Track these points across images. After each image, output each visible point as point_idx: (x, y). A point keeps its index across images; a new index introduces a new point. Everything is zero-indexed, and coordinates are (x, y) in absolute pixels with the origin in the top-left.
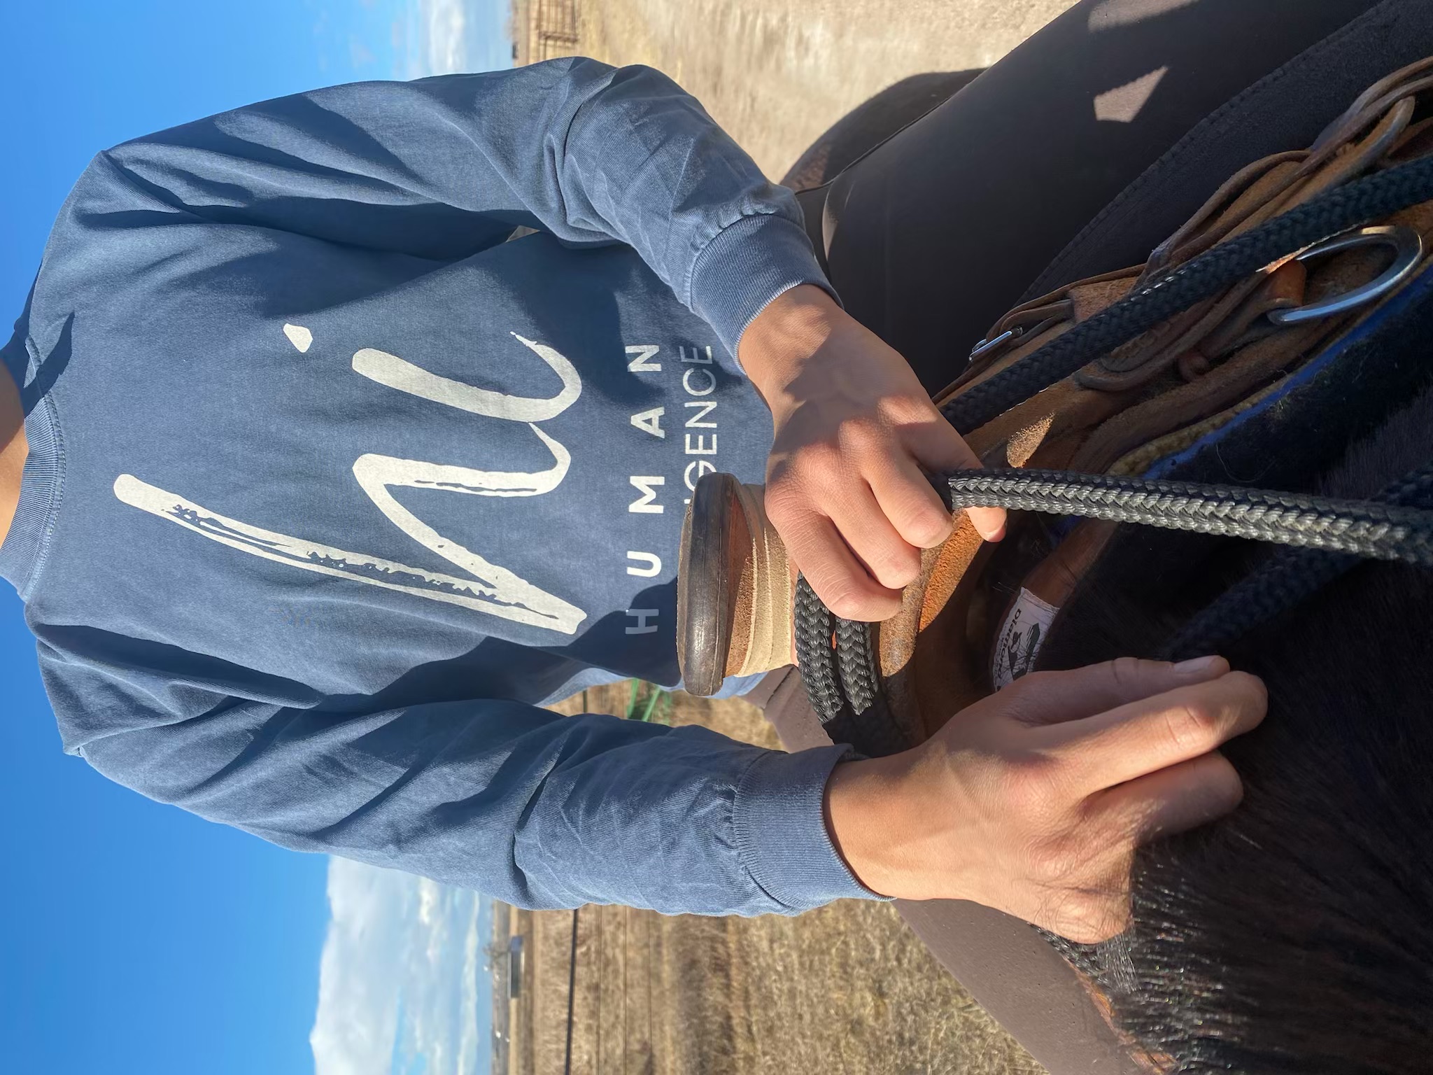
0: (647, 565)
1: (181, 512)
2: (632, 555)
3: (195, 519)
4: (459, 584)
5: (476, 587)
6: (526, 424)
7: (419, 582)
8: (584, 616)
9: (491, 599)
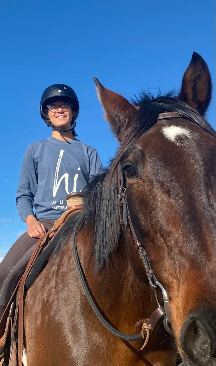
0: (61, 203)
1: (60, 157)
2: (62, 201)
3: (60, 158)
4: (56, 183)
5: (56, 185)
6: (73, 190)
7: (56, 179)
8: (55, 197)
9: (55, 187)
